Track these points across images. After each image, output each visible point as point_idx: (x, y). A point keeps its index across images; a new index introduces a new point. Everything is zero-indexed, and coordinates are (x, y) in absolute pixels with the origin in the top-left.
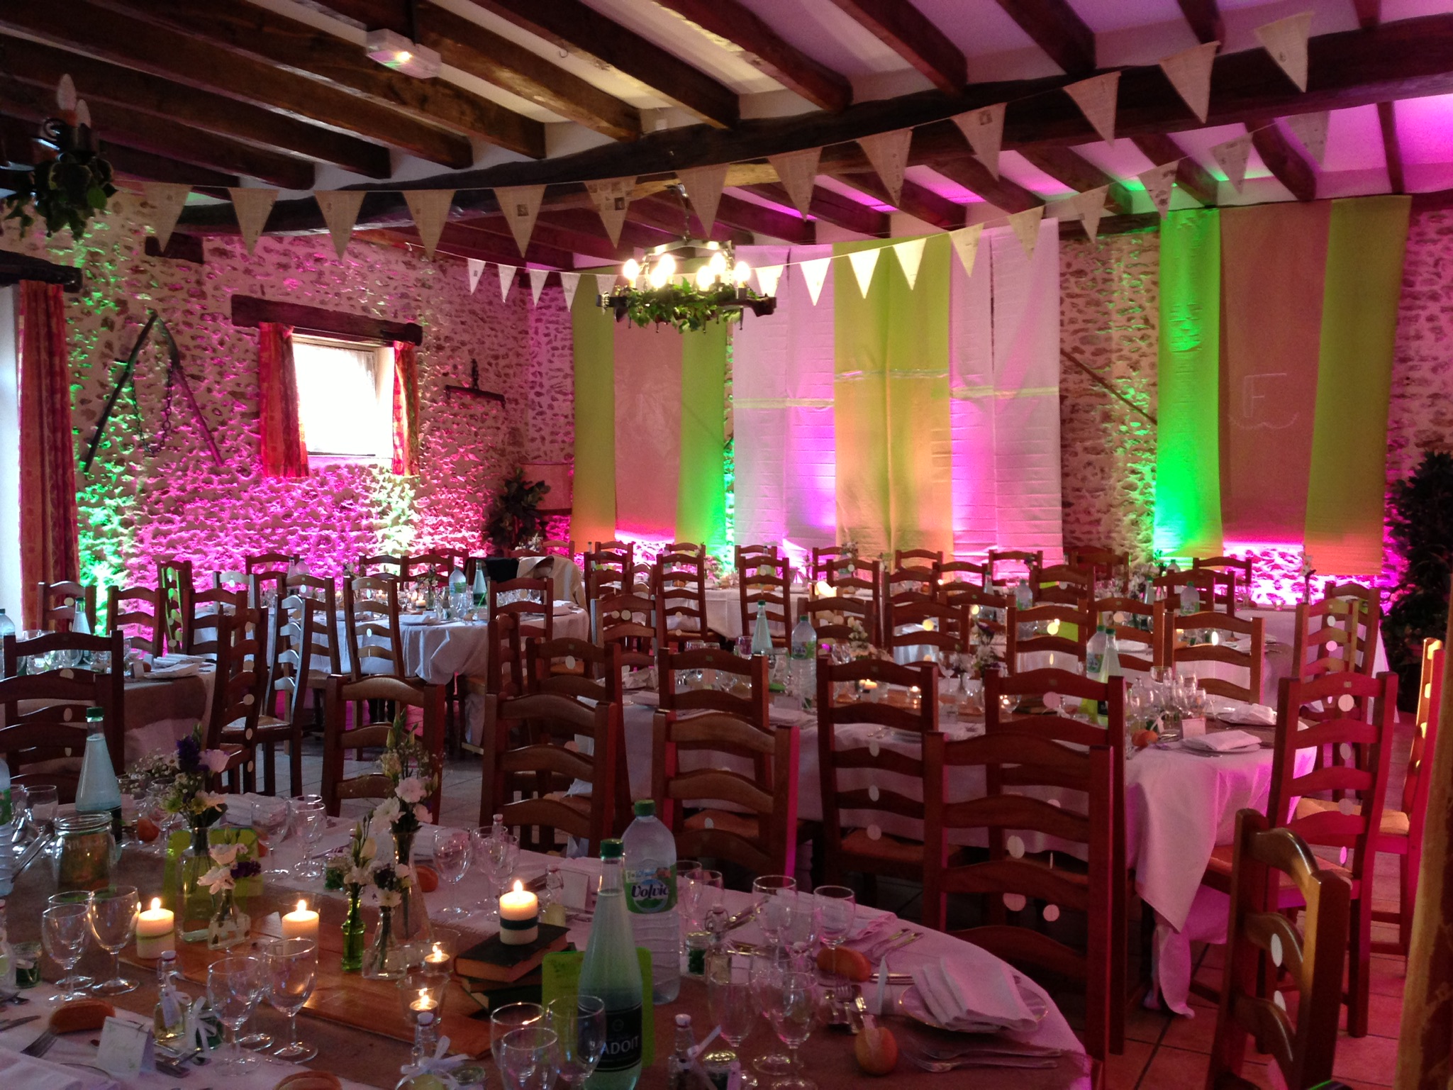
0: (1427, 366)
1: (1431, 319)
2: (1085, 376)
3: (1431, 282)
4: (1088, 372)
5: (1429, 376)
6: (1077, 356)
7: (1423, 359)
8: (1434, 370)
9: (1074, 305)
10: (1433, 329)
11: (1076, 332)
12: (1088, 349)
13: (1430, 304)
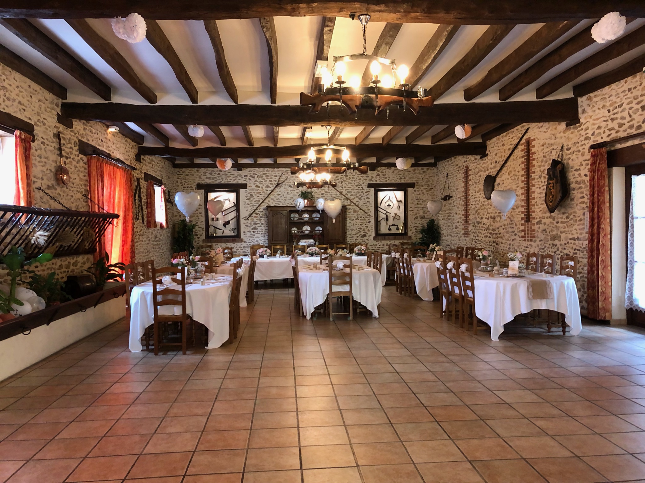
0: (422, 200)
1: (422, 191)
2: (349, 201)
3: (422, 183)
4: (350, 200)
5: (422, 203)
6: (346, 196)
7: (420, 199)
8: (423, 202)
9: (345, 183)
10: (422, 193)
11: (346, 190)
12: (349, 194)
13: (422, 187)
